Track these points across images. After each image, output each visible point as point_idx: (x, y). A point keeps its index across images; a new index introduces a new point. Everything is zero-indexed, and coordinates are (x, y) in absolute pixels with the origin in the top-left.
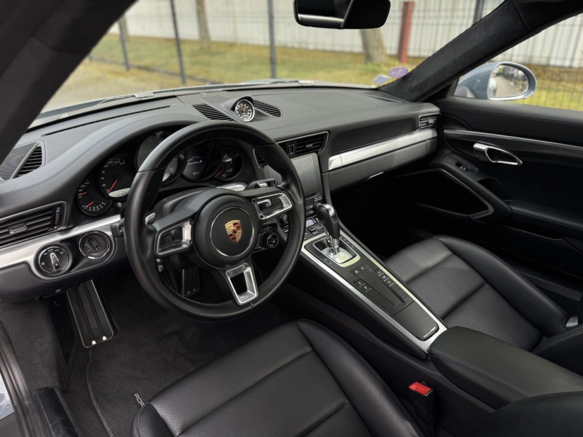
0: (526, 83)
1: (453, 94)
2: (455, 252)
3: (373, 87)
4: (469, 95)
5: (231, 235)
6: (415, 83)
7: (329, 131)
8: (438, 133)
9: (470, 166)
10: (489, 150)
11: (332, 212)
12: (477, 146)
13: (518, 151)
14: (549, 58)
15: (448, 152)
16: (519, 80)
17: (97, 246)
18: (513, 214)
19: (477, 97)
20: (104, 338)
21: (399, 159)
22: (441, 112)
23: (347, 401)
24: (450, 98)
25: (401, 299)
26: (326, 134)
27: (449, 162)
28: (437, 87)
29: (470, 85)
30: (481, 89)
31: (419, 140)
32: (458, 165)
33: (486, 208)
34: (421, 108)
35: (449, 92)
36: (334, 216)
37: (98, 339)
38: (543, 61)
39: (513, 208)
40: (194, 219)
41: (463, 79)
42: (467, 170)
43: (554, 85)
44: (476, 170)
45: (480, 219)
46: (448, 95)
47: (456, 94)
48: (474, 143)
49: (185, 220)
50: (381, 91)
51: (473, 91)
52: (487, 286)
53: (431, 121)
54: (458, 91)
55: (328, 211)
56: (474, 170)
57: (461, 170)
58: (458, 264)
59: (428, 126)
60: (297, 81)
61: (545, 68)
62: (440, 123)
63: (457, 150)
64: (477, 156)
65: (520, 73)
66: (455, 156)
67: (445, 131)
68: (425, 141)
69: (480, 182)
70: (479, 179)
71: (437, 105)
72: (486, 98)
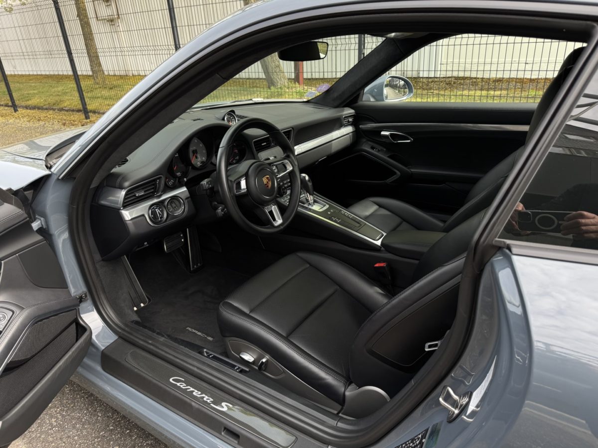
0: (407, 90)
1: (362, 99)
2: (380, 206)
3: (305, 100)
4: (372, 99)
5: (266, 184)
6: (336, 95)
7: (292, 128)
8: (356, 128)
9: (380, 148)
10: (391, 134)
11: (307, 178)
12: (383, 133)
13: (409, 132)
14: (418, 71)
15: (364, 140)
16: (401, 88)
17: (175, 207)
18: (412, 174)
19: (377, 100)
20: (142, 305)
21: (336, 147)
22: (356, 113)
23: (338, 288)
24: (360, 103)
25: (358, 223)
26: (291, 130)
27: (366, 147)
28: (351, 96)
29: (371, 92)
30: (379, 95)
31: (345, 134)
32: (373, 148)
33: (395, 173)
34: (343, 111)
35: (359, 99)
36: (309, 181)
37: (138, 306)
38: (415, 75)
39: (412, 170)
40: (246, 175)
41: (367, 89)
42: (379, 150)
43: (425, 92)
44: (385, 149)
45: (392, 182)
46: (359, 101)
47: (363, 100)
48: (381, 131)
49: (241, 177)
50: (311, 102)
51: (374, 97)
52: (404, 223)
53: (351, 120)
54: (365, 98)
55: (304, 177)
56: (383, 150)
57: (375, 151)
58: (383, 212)
59: (349, 124)
60: (251, 100)
61: (416, 79)
62: (356, 121)
63: (370, 138)
64: (384, 140)
65: (402, 83)
66: (370, 143)
67: (360, 126)
68: (348, 134)
69: (388, 157)
70: (388, 155)
71: (353, 108)
72: (383, 100)
